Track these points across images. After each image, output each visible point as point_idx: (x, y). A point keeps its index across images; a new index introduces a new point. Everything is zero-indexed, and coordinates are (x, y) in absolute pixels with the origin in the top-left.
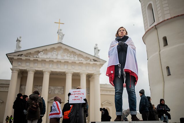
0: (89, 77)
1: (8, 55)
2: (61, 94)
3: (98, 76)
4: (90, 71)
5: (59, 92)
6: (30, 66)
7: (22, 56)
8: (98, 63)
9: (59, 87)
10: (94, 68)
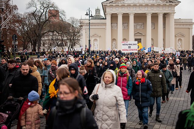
0: (165, 15)
1: (103, 3)
2: (142, 29)
3: (173, 14)
4: (166, 10)
5: (140, 27)
6: (119, 10)
7: (113, 3)
8: (173, 4)
9: (140, 24)
10: (170, 8)
